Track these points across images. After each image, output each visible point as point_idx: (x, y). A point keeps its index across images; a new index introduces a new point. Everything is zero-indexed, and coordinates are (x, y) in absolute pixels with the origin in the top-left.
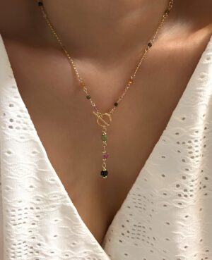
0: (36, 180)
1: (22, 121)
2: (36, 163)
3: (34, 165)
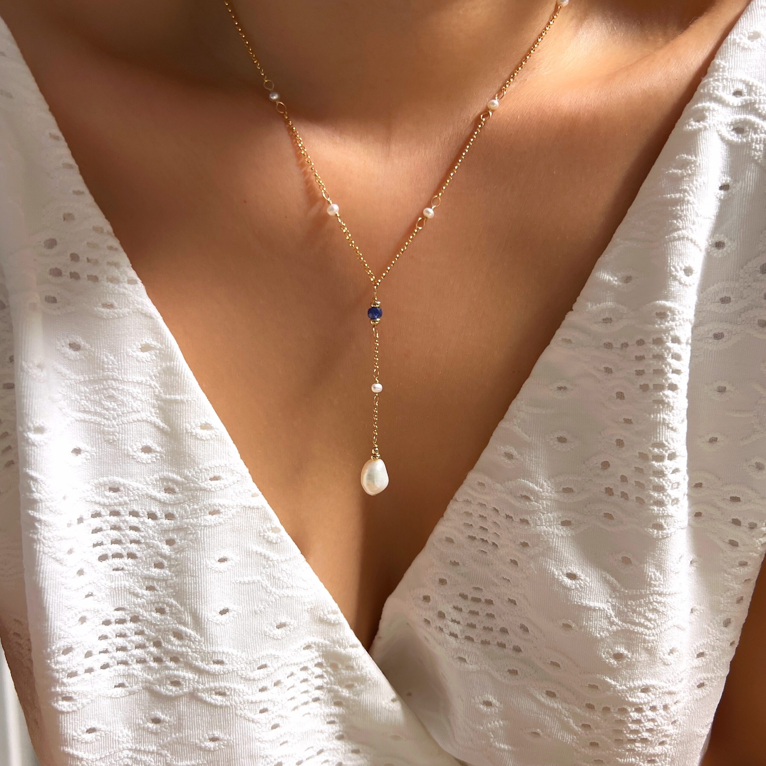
0: (158, 427)
1: (102, 260)
2: (155, 377)
3: (148, 384)
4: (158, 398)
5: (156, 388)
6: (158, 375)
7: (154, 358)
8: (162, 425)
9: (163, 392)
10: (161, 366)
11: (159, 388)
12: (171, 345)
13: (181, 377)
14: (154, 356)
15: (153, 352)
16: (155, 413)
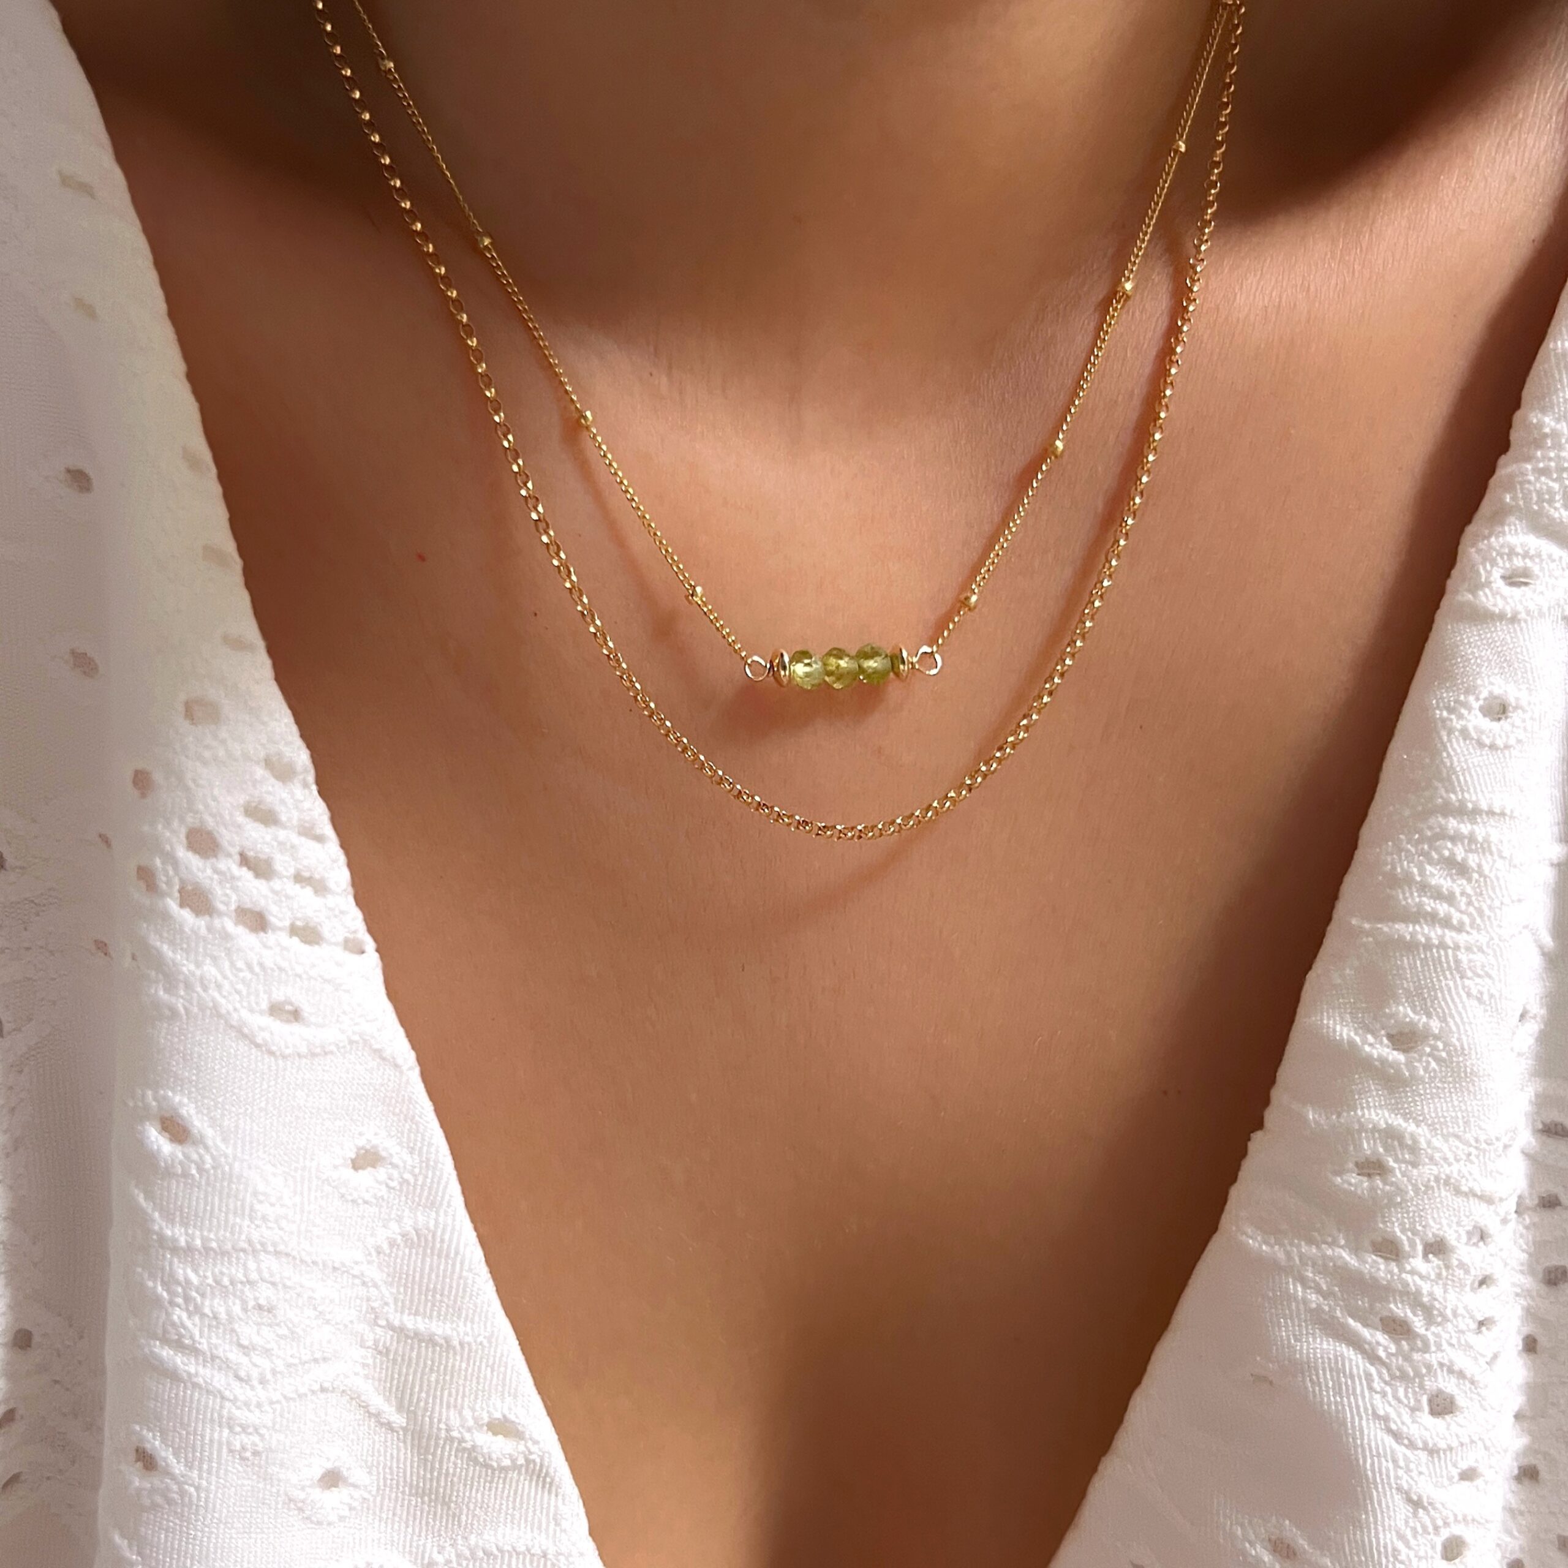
1: (283, 864)
2: (379, 1253)
3: (355, 1272)
4: (374, 1318)
5: (376, 1286)
6: (386, 1247)
7: (384, 1192)
8: (377, 1402)
9: (396, 1300)
10: (399, 1220)
11: (383, 1289)
12: (436, 1162)
13: (454, 1265)
14: (383, 1187)
15: (381, 1173)
16: (364, 1365)
